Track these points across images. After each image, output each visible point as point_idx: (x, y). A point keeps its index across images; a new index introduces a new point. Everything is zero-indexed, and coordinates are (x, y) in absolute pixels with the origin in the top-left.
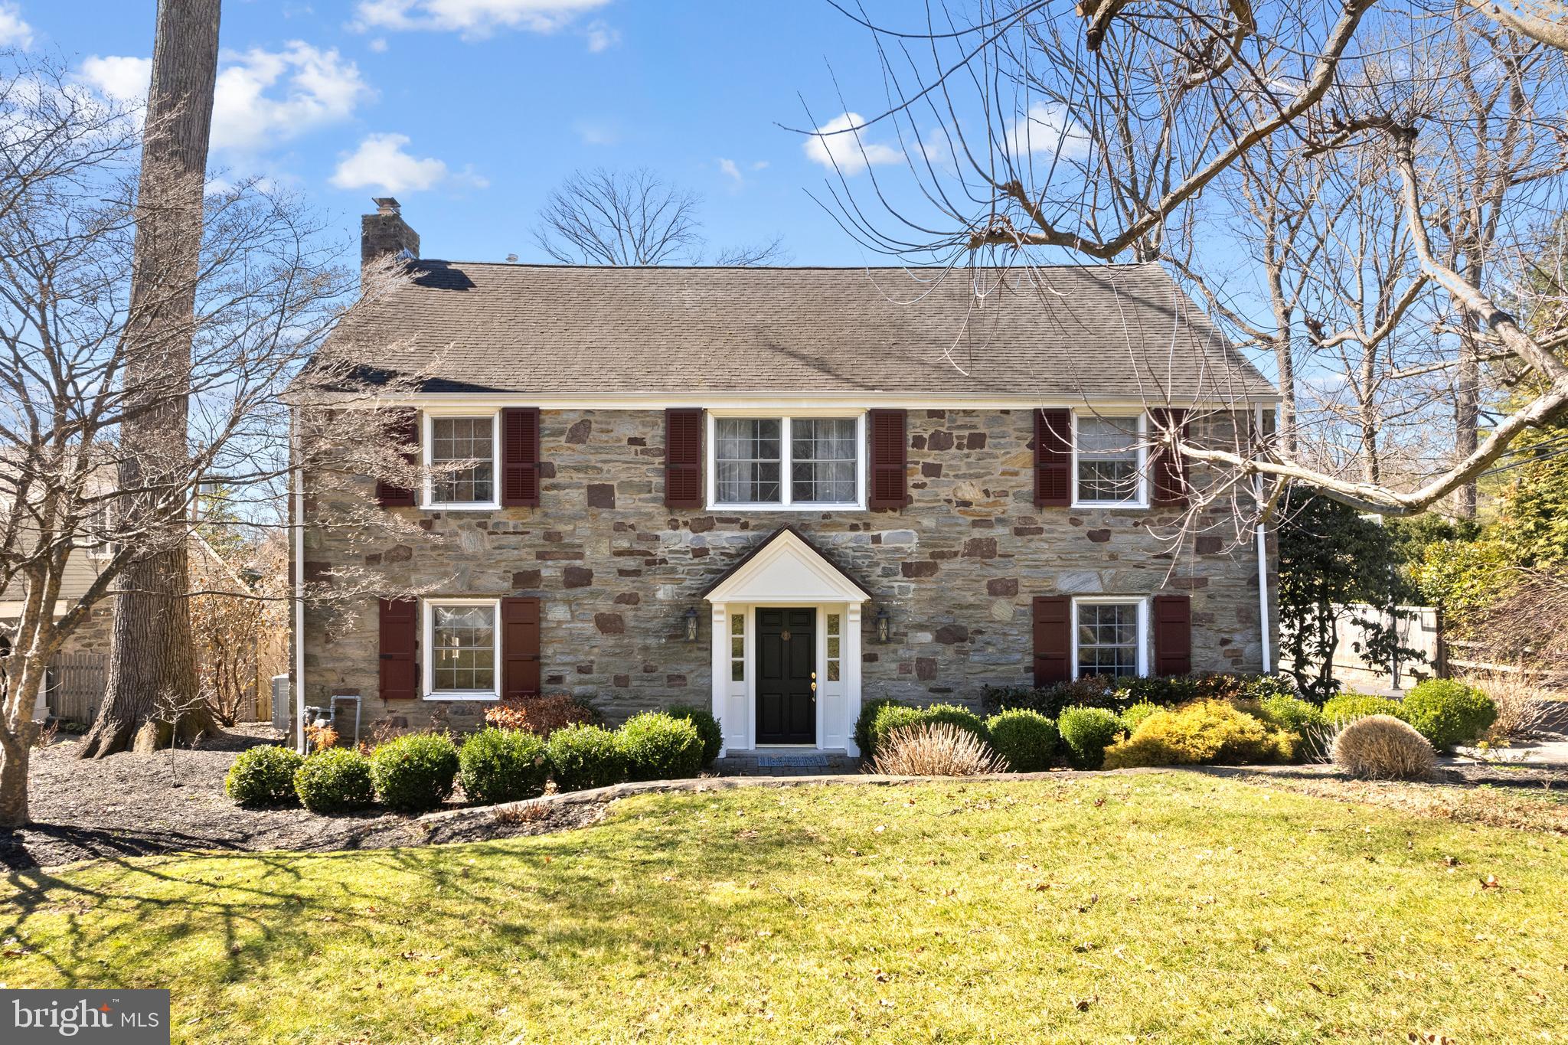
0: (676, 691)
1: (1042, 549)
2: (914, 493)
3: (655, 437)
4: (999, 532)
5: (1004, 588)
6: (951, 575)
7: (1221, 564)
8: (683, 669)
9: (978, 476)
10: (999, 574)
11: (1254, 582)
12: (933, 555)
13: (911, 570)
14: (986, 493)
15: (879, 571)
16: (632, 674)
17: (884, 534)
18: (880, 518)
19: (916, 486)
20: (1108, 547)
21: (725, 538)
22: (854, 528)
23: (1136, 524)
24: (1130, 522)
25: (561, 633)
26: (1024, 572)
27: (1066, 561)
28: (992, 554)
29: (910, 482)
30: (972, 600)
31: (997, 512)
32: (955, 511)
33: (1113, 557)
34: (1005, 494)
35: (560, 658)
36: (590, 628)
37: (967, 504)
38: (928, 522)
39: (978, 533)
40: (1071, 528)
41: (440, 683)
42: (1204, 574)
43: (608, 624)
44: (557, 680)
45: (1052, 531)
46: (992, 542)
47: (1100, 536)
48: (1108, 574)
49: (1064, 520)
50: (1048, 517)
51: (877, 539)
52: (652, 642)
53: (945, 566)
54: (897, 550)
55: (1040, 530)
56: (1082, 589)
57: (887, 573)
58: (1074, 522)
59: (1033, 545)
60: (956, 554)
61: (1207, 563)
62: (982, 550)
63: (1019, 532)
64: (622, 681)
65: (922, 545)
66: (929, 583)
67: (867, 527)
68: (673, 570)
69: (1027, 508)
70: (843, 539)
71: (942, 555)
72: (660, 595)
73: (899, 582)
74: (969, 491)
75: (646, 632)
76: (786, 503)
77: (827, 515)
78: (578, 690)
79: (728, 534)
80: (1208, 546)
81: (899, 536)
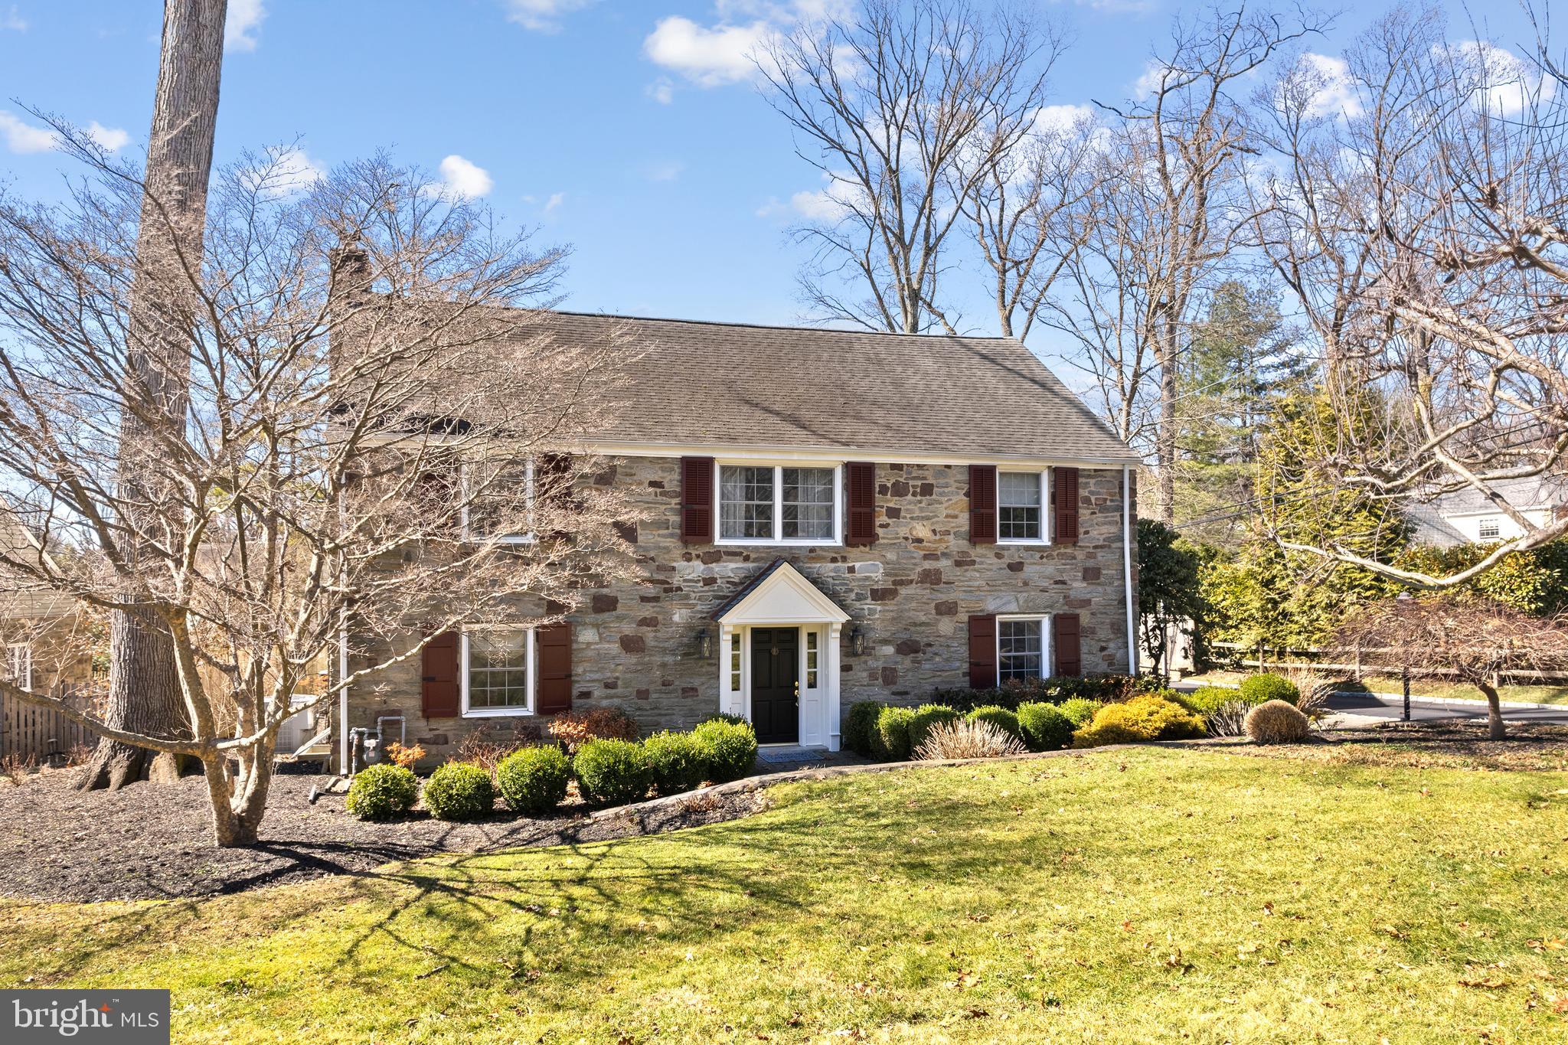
0: (689, 701)
1: (974, 577)
2: (880, 531)
3: (673, 480)
4: (944, 564)
5: (947, 609)
6: (909, 598)
7: (1100, 589)
8: (696, 682)
9: (928, 518)
10: (943, 597)
11: (1123, 602)
12: (895, 583)
13: (879, 595)
14: (934, 531)
15: (853, 596)
16: (652, 688)
17: (857, 565)
18: (854, 552)
19: (882, 526)
20: (1022, 575)
21: (730, 569)
22: (834, 560)
23: (1042, 557)
24: (1038, 555)
25: (590, 653)
26: (962, 595)
27: (992, 586)
28: (938, 581)
29: (877, 523)
30: (923, 619)
31: (942, 547)
32: (911, 547)
33: (1026, 584)
34: (948, 533)
35: (589, 675)
36: (615, 648)
37: (919, 541)
38: (891, 556)
39: (928, 565)
40: (996, 560)
41: (477, 701)
42: (1088, 596)
43: (630, 644)
44: (586, 695)
45: (982, 563)
46: (938, 572)
47: (1016, 567)
48: (1022, 597)
49: (991, 554)
50: (979, 552)
51: (851, 570)
52: (669, 659)
53: (903, 591)
54: (867, 578)
55: (973, 562)
56: (1004, 610)
57: (860, 598)
58: (999, 556)
59: (968, 574)
60: (911, 581)
61: (1091, 588)
62: (931, 578)
63: (958, 564)
64: (643, 694)
65: (887, 574)
66: (891, 605)
67: (844, 559)
68: (687, 597)
69: (964, 544)
70: (827, 569)
71: (902, 583)
72: (676, 618)
73: (868, 605)
74: (922, 531)
75: (664, 651)
76: (778, 540)
77: (812, 550)
78: (605, 703)
79: (732, 565)
80: (1091, 574)
81: (869, 567)
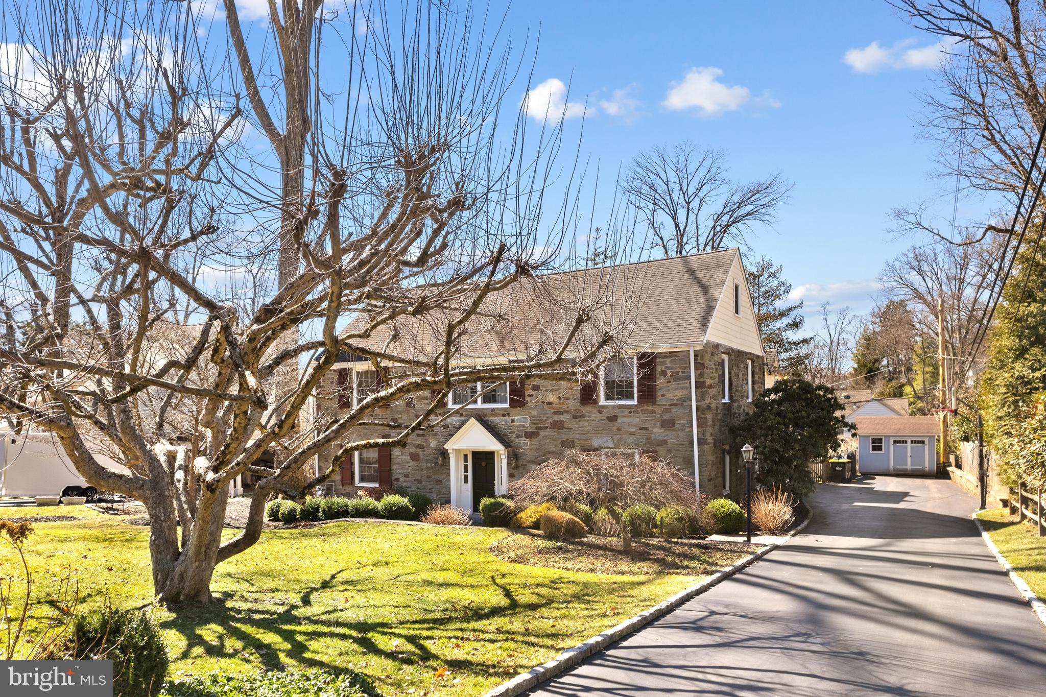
0: (438, 487)
1: (585, 425)
2: (528, 398)
4: (565, 417)
5: (569, 444)
6: (545, 437)
7: (674, 433)
8: (441, 477)
9: (556, 390)
10: (566, 437)
11: (692, 442)
12: (536, 428)
13: (529, 435)
14: (560, 398)
15: (514, 435)
16: (423, 479)
17: (516, 418)
18: (514, 411)
19: (529, 396)
20: (616, 424)
21: (454, 420)
22: (504, 415)
23: (630, 412)
24: (627, 411)
25: (398, 460)
26: (577, 436)
27: (597, 432)
28: (563, 428)
29: (526, 394)
30: (554, 449)
31: (565, 407)
32: (546, 407)
33: (619, 429)
34: (568, 398)
35: (398, 471)
36: (408, 458)
37: (551, 403)
38: (534, 413)
39: (556, 418)
40: (598, 415)
41: (362, 479)
42: (665, 438)
43: (414, 457)
44: (397, 480)
45: (589, 416)
46: (562, 422)
47: (613, 419)
48: (617, 438)
49: (595, 411)
50: (587, 409)
51: (513, 421)
52: (429, 465)
53: (542, 433)
54: (522, 426)
55: (584, 416)
56: (604, 445)
57: (518, 436)
58: (600, 412)
59: (581, 423)
60: (547, 428)
61: (668, 432)
62: (558, 426)
63: (574, 417)
64: (419, 481)
65: (532, 423)
66: (536, 441)
67: (509, 415)
68: (436, 434)
69: (578, 405)
70: (497, 420)
71: (540, 428)
72: (432, 445)
73: (523, 441)
74: (552, 398)
75: (427, 460)
76: (479, 404)
77: (493, 410)
78: (404, 484)
79: (455, 418)
80: (668, 424)
81: (522, 419)
